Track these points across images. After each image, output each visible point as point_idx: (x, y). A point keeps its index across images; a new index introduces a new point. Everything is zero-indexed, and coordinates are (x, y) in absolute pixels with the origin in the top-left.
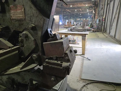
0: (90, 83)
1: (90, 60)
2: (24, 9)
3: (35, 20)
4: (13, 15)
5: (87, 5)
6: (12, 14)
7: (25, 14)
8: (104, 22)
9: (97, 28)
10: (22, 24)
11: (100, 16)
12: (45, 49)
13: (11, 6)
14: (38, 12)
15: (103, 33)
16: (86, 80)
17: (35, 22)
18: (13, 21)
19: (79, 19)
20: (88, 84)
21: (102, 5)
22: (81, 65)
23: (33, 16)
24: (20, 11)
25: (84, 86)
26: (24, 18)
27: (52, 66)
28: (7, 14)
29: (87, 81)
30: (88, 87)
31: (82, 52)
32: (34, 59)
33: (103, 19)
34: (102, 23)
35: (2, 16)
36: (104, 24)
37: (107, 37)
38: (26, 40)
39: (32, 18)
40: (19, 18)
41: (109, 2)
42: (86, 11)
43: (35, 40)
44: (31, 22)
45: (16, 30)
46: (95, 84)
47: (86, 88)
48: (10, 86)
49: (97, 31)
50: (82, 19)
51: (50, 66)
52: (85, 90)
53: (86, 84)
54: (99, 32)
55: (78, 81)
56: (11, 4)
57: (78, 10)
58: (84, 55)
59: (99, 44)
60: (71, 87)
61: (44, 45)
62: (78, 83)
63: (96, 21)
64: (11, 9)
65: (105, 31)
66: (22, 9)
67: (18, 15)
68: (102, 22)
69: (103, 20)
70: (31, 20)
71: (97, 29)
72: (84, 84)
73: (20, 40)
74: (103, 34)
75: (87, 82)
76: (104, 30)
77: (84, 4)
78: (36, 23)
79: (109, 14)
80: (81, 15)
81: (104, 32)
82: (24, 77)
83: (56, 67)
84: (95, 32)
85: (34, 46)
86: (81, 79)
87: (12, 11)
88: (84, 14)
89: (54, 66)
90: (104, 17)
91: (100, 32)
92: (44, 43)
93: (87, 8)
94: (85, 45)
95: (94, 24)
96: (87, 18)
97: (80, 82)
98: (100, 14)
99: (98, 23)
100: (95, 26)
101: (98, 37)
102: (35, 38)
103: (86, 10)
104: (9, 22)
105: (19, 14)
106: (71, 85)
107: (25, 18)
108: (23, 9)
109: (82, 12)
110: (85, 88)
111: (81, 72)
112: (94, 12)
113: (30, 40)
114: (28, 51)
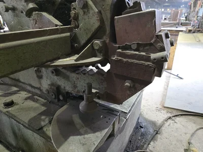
0: (181, 115)
1: (181, 78)
9: (199, 26)
12: (117, 29)
16: (173, 110)
19: (163, 10)
20: (176, 116)
22: (165, 85)
25: (170, 118)
27: (130, 60)
29: (175, 111)
30: (176, 121)
32: (96, 48)
38: (84, 12)
43: (100, 12)
46: (191, 117)
47: (173, 122)
48: (54, 97)
49: (199, 31)
50: (168, 10)
51: (125, 60)
52: (172, 124)
53: (173, 115)
55: (158, 110)
58: (171, 69)
60: (147, 117)
61: (116, 21)
62: (157, 113)
72: (170, 115)
73: (72, 15)
75: (176, 113)
82: (76, 83)
83: (136, 61)
84: (194, 32)
85: (97, 24)
86: (165, 107)
89: (133, 61)
92: (116, 17)
95: (194, 17)
96: (180, 7)
97: (162, 111)
99: (201, 15)
100: (194, 21)
101: (200, 41)
102: (100, 9)
106: (145, 114)
110: (170, 121)
111: (165, 96)
113: (91, 12)
114: (87, 34)
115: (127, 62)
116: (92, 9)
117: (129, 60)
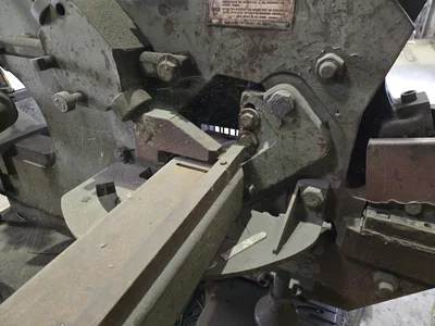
4: (226, 2)
6: (220, 1)
10: (269, 50)
17: (347, 45)
18: (217, 34)
26: (289, 18)
35: (163, 7)
39: (334, 22)
40: (256, 20)
43: (325, 125)
45: (232, 74)
51: (388, 239)
67: (252, 6)
73: (246, 123)
78: (353, 46)
85: (317, 154)
89: (410, 243)
92: (372, 142)
101: (414, 59)
102: (326, 116)
104: (197, 34)
107: (294, 19)
113: (304, 125)
114: (284, 167)
115: (396, 243)
116: (308, 119)
117: (401, 241)
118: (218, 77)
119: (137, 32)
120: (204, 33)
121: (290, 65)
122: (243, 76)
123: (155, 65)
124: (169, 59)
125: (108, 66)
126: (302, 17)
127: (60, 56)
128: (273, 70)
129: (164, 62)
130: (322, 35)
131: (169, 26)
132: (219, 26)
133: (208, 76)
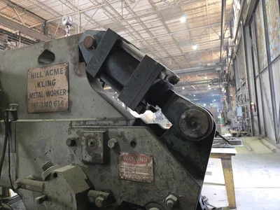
2: (154, 163)
3: (177, 188)
4: (126, 170)
5: (206, 78)
6: (124, 170)
7: (154, 171)
8: (255, 113)
9: (243, 127)
10: (146, 191)
11: (244, 102)
13: (124, 154)
14: (185, 172)
15: (260, 139)
17: (177, 191)
18: (123, 182)
21: (243, 79)
23: (175, 178)
24: (143, 165)
26: (152, 179)
28: (113, 168)
31: (229, 200)
33: (253, 107)
34: (252, 116)
35: (100, 170)
36: (256, 118)
37: (274, 151)
39: (170, 183)
40: (139, 178)
41: (257, 74)
42: (206, 90)
44: (168, 189)
45: (130, 201)
49: (245, 134)
54: (249, 136)
56: (125, 151)
57: (188, 87)
58: (235, 208)
59: (262, 173)
63: (236, 113)
64: (122, 159)
65: (263, 133)
66: (148, 162)
67: (137, 173)
68: (252, 113)
69: (253, 110)
70: (167, 186)
71: (243, 130)
74: (263, 143)
76: (260, 133)
77: (199, 76)
78: (180, 193)
79: (264, 96)
80: (196, 98)
81: (263, 138)
84: (240, 136)
87: (125, 164)
88: (203, 94)
90: (252, 103)
91: (253, 138)
93: (208, 83)
94: (232, 182)
95: (234, 117)
96: (211, 102)
98: (244, 97)
99: (241, 115)
100: (236, 122)
103: (205, 87)
104: (114, 182)
105: (141, 171)
107: (154, 179)
108: (151, 162)
109: (197, 92)
112: (224, 90)
118: (124, 202)
119: (88, 181)
120: (117, 182)
121: (155, 199)
122: (135, 203)
123: (94, 199)
124: (101, 196)
125: (72, 201)
126: (157, 179)
127: (50, 195)
128: (149, 200)
129: (98, 198)
130: (166, 186)
131: (102, 178)
132: (124, 179)
133: (119, 202)
